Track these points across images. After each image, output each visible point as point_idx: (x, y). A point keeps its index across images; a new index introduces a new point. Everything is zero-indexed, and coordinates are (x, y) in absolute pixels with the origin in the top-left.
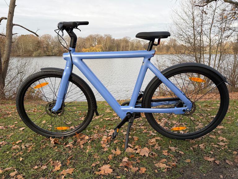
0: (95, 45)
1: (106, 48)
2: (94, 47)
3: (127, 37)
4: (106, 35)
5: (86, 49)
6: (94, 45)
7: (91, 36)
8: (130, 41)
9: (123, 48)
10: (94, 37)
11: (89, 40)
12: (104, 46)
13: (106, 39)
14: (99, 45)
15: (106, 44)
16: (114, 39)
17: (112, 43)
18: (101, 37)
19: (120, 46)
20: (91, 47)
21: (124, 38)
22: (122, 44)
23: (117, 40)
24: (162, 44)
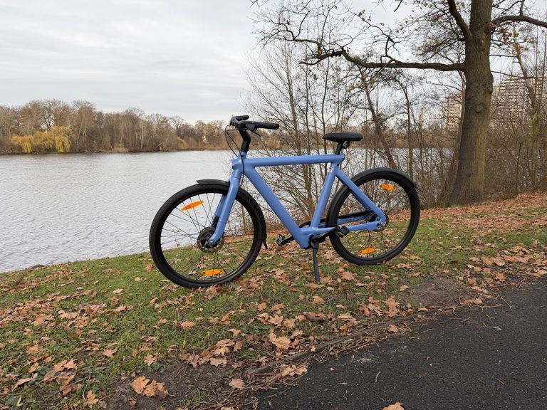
0: (49, 127)
1: (81, 134)
2: (45, 130)
3: (134, 109)
4: (78, 103)
5: (22, 136)
6: (44, 126)
7: (36, 106)
8: (143, 118)
9: (125, 133)
10: (46, 108)
11: (31, 113)
12: (76, 129)
13: (79, 112)
14: (61, 128)
15: (79, 125)
16: (100, 113)
17: (96, 122)
18: (65, 108)
19: (117, 129)
20: (38, 132)
21: (127, 111)
22: (123, 126)
23: (110, 117)
24: (218, 129)
